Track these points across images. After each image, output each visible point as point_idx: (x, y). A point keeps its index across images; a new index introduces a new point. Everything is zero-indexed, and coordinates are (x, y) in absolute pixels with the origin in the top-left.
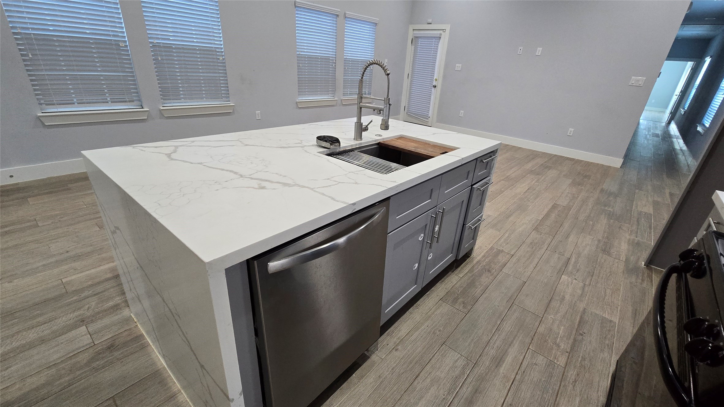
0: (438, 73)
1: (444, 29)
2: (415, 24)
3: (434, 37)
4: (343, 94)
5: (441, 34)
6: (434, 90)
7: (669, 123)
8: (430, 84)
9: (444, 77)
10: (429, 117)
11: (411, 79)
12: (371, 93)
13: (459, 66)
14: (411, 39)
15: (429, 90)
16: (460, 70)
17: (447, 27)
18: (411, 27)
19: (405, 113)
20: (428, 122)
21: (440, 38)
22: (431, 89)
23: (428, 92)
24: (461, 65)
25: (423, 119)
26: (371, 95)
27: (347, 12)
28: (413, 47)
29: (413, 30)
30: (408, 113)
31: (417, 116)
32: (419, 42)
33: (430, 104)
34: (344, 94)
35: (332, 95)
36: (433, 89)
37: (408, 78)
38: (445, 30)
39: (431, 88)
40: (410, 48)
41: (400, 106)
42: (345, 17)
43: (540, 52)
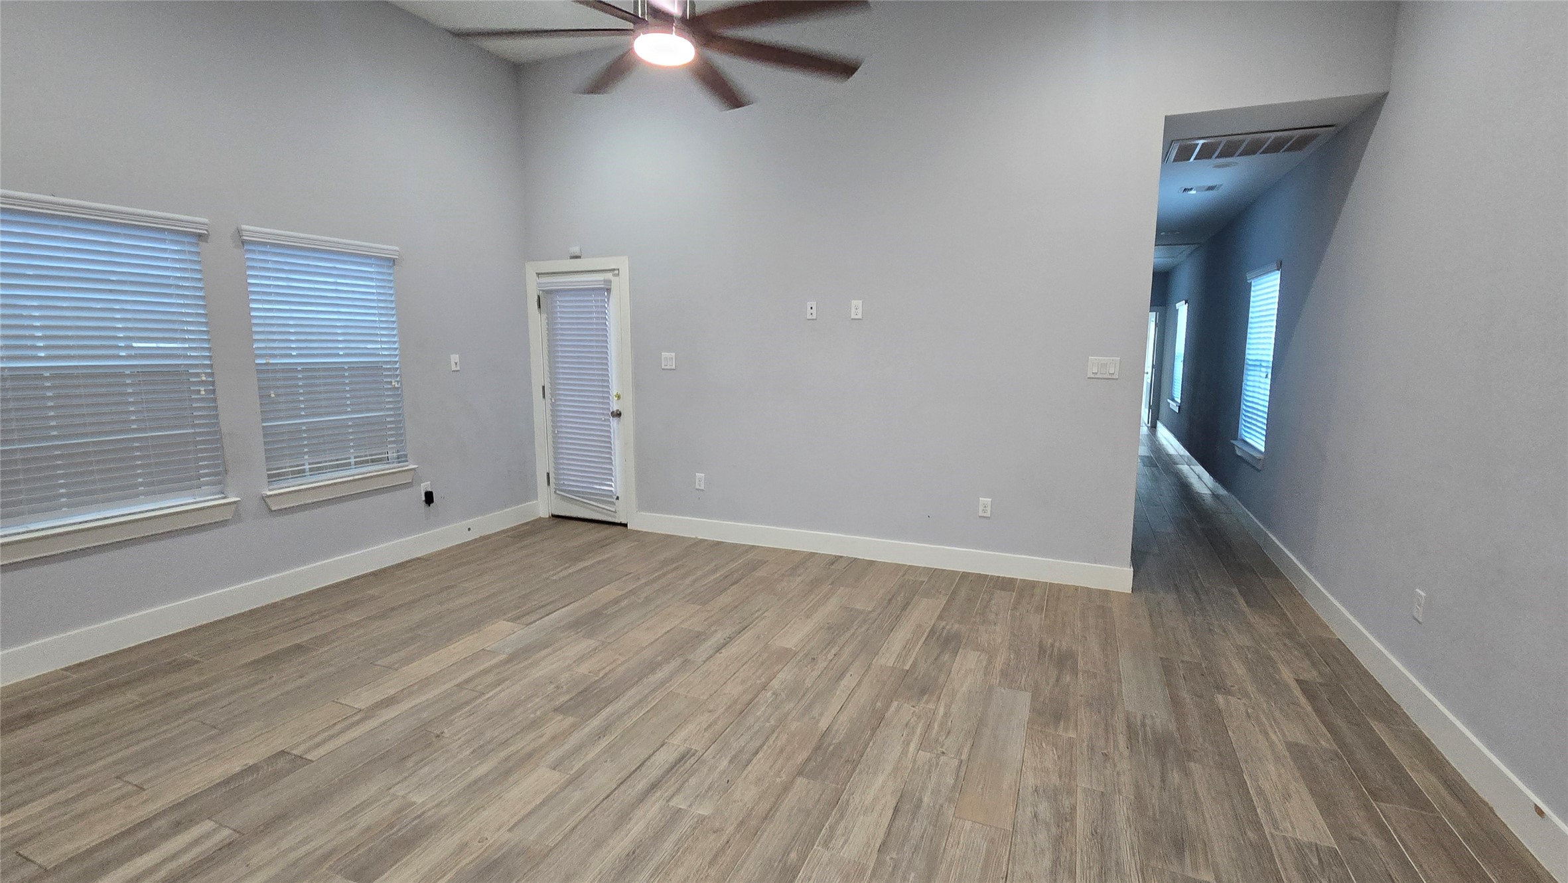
0: (619, 380)
1: (613, 267)
2: (537, 260)
3: (593, 289)
4: (270, 476)
5: (609, 282)
6: (618, 424)
7: (1153, 427)
8: (603, 409)
9: (637, 386)
10: (618, 498)
11: (551, 400)
12: (406, 456)
13: (668, 358)
14: (536, 298)
15: (601, 425)
16: (674, 367)
17: (622, 263)
18: (531, 269)
19: (552, 492)
20: (615, 512)
21: (609, 290)
22: (606, 423)
23: (602, 431)
24: (674, 354)
25: (599, 505)
26: (407, 461)
27: (244, 227)
28: (544, 316)
29: (538, 274)
30: (558, 492)
31: (582, 498)
32: (556, 305)
33: (611, 464)
34: (273, 478)
35: (218, 487)
36: (614, 422)
37: (544, 397)
38: (616, 272)
39: (609, 420)
40: (537, 322)
41: (534, 475)
42: (244, 242)
43: (860, 311)
